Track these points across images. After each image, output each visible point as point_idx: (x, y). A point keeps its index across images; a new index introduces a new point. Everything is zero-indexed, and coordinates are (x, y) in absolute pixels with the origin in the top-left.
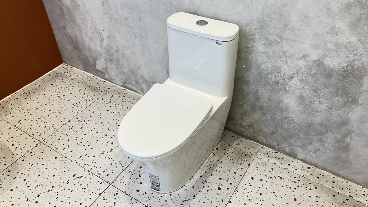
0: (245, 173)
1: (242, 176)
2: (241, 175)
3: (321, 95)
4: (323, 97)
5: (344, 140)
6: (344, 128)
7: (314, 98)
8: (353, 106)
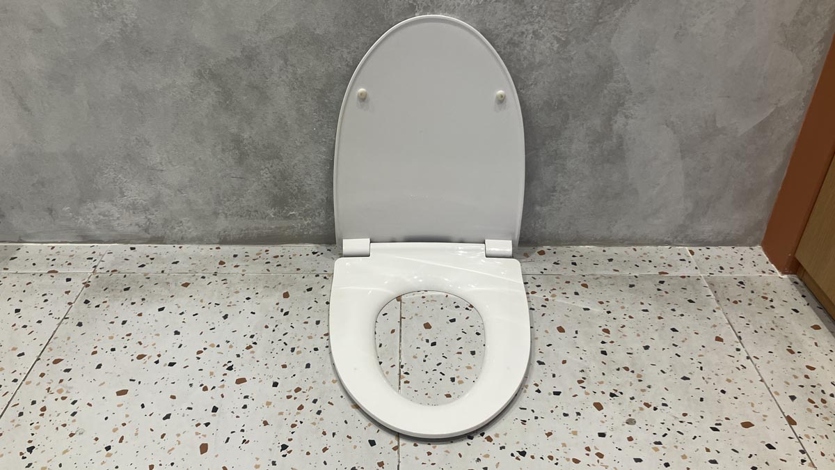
0: (400, 322)
1: (397, 332)
2: (393, 331)
3: (535, 7)
4: (542, 13)
5: (611, 130)
6: (606, 92)
7: (518, 24)
8: (617, 14)
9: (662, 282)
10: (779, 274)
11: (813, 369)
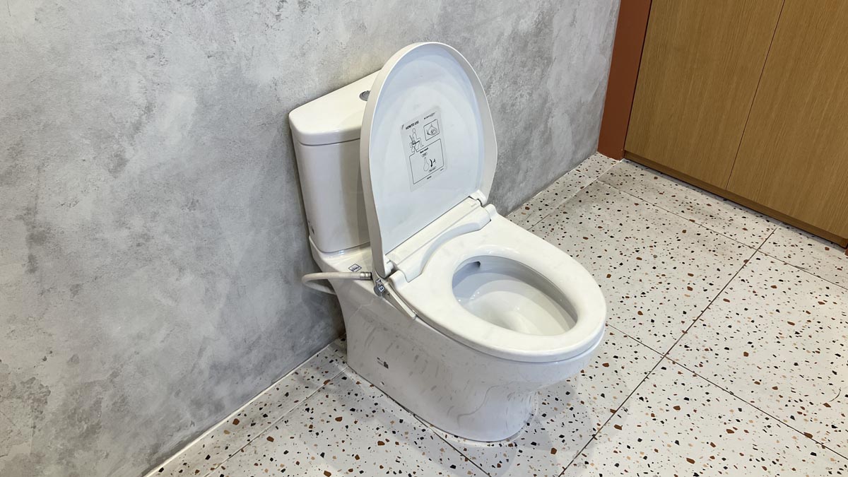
9: (587, 192)
10: (618, 161)
11: (674, 196)
